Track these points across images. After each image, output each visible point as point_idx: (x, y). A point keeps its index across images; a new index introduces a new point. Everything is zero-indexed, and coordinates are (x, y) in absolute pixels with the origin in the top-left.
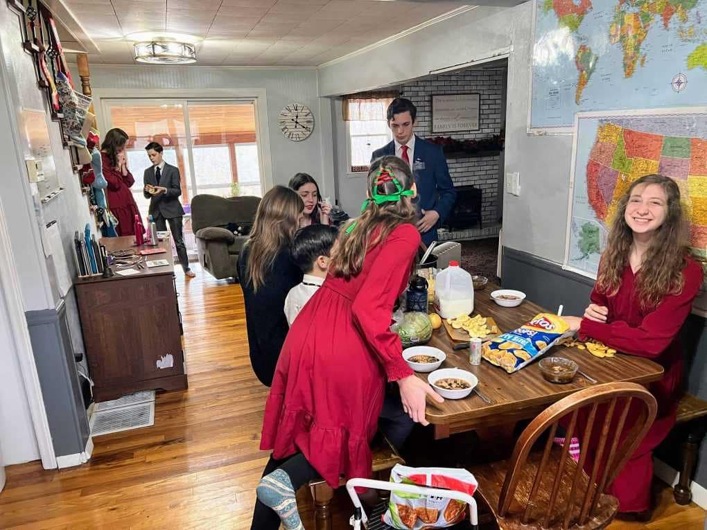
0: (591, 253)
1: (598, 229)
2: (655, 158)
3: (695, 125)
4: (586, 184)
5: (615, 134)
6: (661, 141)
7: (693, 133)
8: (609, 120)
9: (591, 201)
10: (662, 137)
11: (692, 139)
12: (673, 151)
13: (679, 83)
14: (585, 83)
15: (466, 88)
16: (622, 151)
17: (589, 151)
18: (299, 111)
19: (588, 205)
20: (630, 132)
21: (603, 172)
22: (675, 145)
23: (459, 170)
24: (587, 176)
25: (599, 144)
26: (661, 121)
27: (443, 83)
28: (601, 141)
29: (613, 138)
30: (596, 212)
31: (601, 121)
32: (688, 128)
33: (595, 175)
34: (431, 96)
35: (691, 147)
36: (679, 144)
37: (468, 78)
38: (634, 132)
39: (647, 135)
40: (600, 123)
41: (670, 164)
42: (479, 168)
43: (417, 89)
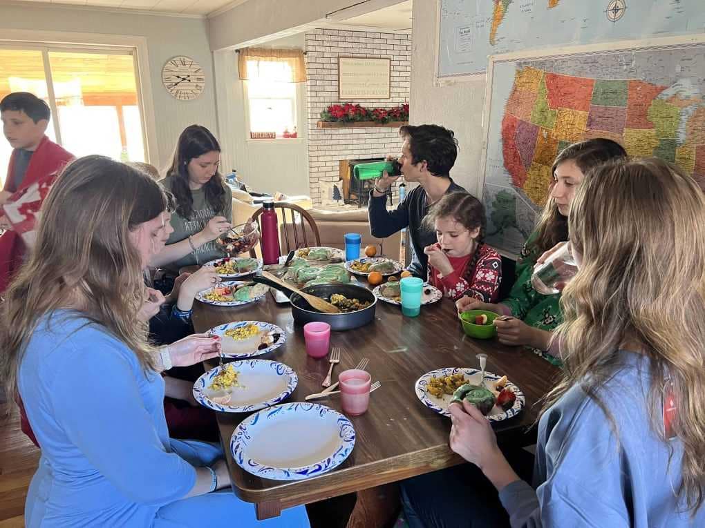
0: (505, 227)
1: (515, 198)
2: (584, 108)
3: (634, 63)
4: (501, 143)
5: (535, 80)
6: (592, 86)
7: (632, 74)
8: (529, 63)
9: (506, 164)
10: (592, 81)
11: (630, 82)
12: (607, 98)
13: (616, 10)
14: (502, 17)
15: (375, 52)
16: (544, 101)
17: (505, 102)
18: (188, 66)
19: (504, 168)
20: (554, 77)
21: (521, 127)
22: (609, 91)
23: (369, 141)
24: (503, 133)
25: (517, 94)
26: (592, 61)
27: (350, 45)
28: (519, 89)
29: (534, 85)
30: (513, 177)
31: (520, 64)
32: (625, 67)
33: (512, 132)
34: (339, 58)
35: (629, 92)
36: (614, 88)
37: (377, 41)
38: (559, 77)
39: (575, 80)
40: (518, 67)
41: (601, 115)
42: (389, 140)
43: (323, 49)
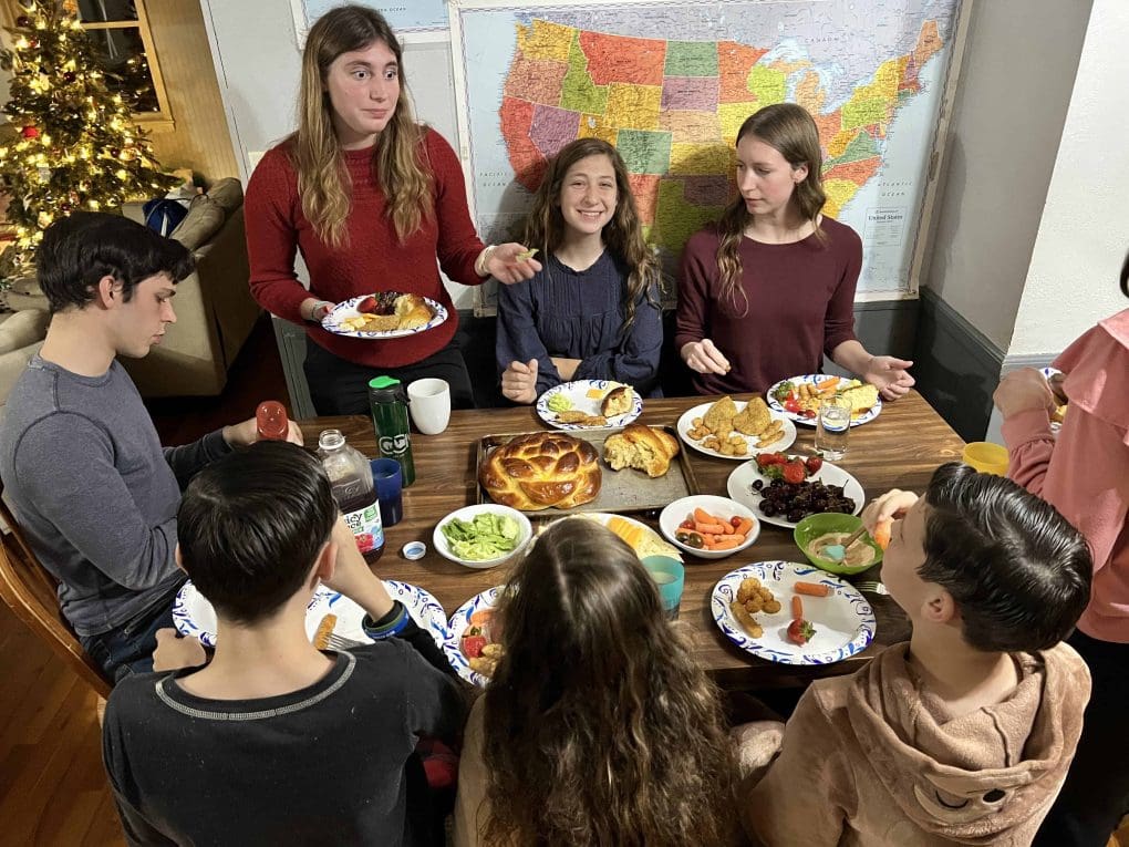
2: (653, 81)
3: (723, 18)
4: (503, 147)
5: (560, 43)
6: (663, 49)
7: (721, 34)
8: (542, 15)
10: (663, 43)
11: (720, 44)
12: (688, 67)
16: (582, 74)
17: (501, 79)
20: (595, 37)
21: (542, 117)
22: (690, 56)
24: (503, 131)
25: (525, 66)
26: (659, 15)
28: (527, 57)
29: (558, 50)
31: (522, 16)
32: (710, 24)
33: (523, 126)
35: (720, 58)
36: (697, 52)
38: (604, 36)
39: (632, 41)
40: (519, 22)
41: (681, 89)
